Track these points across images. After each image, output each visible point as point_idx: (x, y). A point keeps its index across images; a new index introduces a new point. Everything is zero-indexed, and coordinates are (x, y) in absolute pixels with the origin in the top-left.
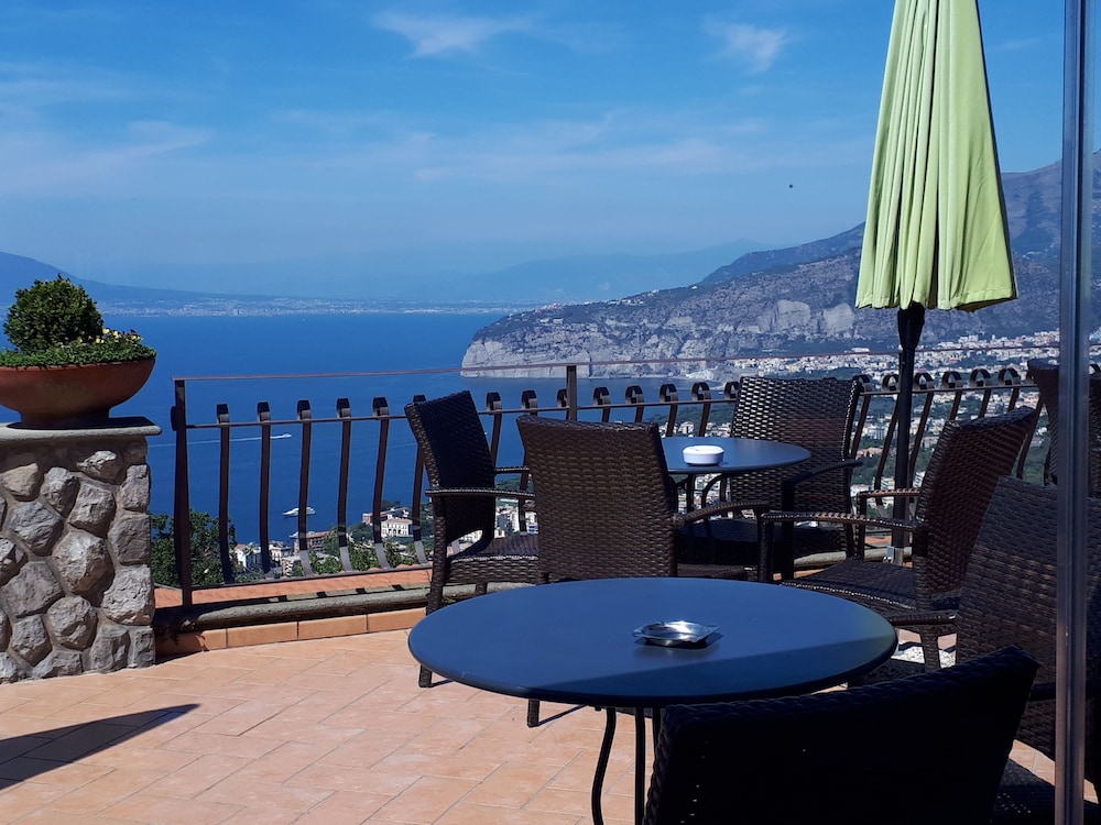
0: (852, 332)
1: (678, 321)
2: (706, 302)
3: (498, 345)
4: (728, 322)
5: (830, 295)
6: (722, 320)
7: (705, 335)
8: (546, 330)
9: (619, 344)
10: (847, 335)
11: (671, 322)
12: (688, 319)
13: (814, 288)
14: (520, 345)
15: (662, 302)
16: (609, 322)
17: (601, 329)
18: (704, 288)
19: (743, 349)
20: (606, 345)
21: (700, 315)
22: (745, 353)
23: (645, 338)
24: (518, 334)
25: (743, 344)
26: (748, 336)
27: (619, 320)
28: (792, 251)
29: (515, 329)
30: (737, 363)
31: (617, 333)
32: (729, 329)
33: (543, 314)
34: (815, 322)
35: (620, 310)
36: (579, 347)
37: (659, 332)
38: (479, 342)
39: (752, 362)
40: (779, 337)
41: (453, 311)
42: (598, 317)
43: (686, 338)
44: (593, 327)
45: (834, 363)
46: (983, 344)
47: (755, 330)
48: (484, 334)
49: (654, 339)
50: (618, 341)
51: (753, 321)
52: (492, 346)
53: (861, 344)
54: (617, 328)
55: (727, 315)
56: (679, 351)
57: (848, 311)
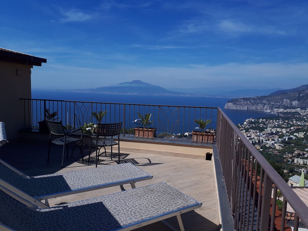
0: (297, 105)
1: (264, 101)
2: (270, 98)
3: (231, 104)
4: (274, 102)
5: (294, 99)
6: (272, 102)
7: (269, 104)
8: (240, 102)
9: (253, 105)
10: (296, 106)
11: (263, 101)
12: (266, 101)
13: (291, 97)
14: (235, 104)
15: (261, 98)
16: (251, 101)
17: (250, 102)
18: (270, 96)
19: (276, 107)
20: (251, 105)
21: (268, 101)
22: (276, 108)
23: (258, 104)
24: (235, 102)
25: (276, 106)
26: (277, 105)
27: (253, 101)
28: (287, 90)
29: (234, 101)
30: (275, 110)
31: (253, 103)
33: (240, 99)
34: (290, 103)
35: (254, 99)
36: (246, 105)
37: (260, 103)
38: (228, 103)
39: (278, 109)
40: (283, 105)
41: (224, 97)
43: (265, 104)
44: (249, 102)
45: (294, 111)
47: (279, 104)
48: (229, 102)
49: (259, 104)
50: (253, 104)
51: (279, 102)
52: (230, 104)
53: (299, 108)
55: (273, 101)
56: (264, 107)
57: (297, 102)
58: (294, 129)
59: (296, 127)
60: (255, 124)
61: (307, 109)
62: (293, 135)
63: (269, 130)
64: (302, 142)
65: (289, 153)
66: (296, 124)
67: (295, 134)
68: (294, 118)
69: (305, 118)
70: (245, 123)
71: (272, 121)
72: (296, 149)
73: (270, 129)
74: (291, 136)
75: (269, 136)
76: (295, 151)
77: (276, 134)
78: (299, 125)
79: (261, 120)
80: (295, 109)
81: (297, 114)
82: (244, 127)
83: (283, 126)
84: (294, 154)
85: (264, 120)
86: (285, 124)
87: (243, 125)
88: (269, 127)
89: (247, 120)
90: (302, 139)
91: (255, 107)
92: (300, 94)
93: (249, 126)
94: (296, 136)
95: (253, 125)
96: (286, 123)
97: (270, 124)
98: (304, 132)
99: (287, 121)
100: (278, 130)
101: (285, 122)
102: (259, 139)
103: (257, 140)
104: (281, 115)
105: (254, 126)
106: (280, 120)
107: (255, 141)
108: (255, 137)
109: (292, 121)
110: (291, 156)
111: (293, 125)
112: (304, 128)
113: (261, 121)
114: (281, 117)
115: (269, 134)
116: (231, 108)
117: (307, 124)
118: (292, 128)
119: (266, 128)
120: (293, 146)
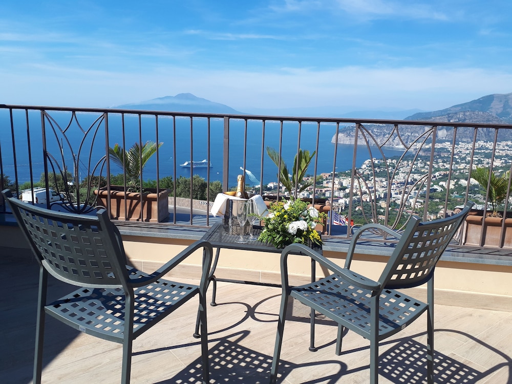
3: (342, 135)
4: (409, 132)
6: (408, 132)
9: (377, 137)
10: (444, 138)
14: (348, 135)
16: (375, 130)
21: (401, 130)
23: (384, 135)
24: (348, 132)
25: (413, 138)
26: (415, 136)
27: (378, 129)
28: (430, 113)
31: (376, 133)
32: (410, 134)
42: (372, 128)
45: (440, 146)
46: (485, 144)
47: (417, 135)
51: (417, 132)
53: (448, 141)
54: (377, 132)
55: (409, 130)
56: (394, 139)
57: (445, 131)
58: (440, 175)
59: (442, 173)
60: (379, 167)
61: (460, 143)
62: (438, 185)
63: (401, 177)
64: (451, 196)
65: (431, 213)
66: (443, 167)
67: (441, 183)
68: (441, 157)
69: (457, 157)
70: (364, 166)
71: (406, 162)
72: (442, 207)
73: (403, 175)
74: (435, 187)
75: (402, 186)
76: (440, 209)
77: (412, 183)
78: (446, 169)
79: (389, 161)
80: (442, 143)
81: (445, 152)
82: (362, 172)
83: (422, 171)
84: (438, 215)
85: (394, 161)
86: (426, 167)
87: (360, 170)
88: (402, 172)
89: (367, 162)
90: (452, 191)
91: (381, 141)
92: (451, 119)
93: (370, 170)
94: (442, 186)
95: (376, 169)
96: (428, 165)
97: (403, 167)
98: (455, 181)
99: (428, 163)
100: (416, 176)
101: (426, 164)
102: (385, 191)
103: (383, 194)
104: (421, 153)
105: (378, 171)
106: (419, 160)
107: (379, 195)
108: (379, 189)
109: (437, 163)
110: (435, 218)
111: (438, 170)
112: (455, 173)
113: (390, 163)
114: (421, 157)
115: (401, 183)
116: (342, 143)
117: (459, 168)
118: (437, 174)
119: (398, 174)
120: (437, 202)
